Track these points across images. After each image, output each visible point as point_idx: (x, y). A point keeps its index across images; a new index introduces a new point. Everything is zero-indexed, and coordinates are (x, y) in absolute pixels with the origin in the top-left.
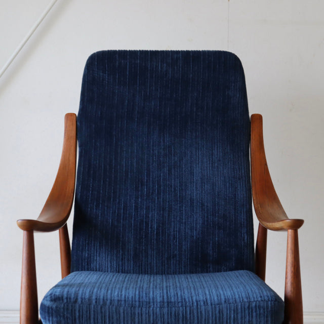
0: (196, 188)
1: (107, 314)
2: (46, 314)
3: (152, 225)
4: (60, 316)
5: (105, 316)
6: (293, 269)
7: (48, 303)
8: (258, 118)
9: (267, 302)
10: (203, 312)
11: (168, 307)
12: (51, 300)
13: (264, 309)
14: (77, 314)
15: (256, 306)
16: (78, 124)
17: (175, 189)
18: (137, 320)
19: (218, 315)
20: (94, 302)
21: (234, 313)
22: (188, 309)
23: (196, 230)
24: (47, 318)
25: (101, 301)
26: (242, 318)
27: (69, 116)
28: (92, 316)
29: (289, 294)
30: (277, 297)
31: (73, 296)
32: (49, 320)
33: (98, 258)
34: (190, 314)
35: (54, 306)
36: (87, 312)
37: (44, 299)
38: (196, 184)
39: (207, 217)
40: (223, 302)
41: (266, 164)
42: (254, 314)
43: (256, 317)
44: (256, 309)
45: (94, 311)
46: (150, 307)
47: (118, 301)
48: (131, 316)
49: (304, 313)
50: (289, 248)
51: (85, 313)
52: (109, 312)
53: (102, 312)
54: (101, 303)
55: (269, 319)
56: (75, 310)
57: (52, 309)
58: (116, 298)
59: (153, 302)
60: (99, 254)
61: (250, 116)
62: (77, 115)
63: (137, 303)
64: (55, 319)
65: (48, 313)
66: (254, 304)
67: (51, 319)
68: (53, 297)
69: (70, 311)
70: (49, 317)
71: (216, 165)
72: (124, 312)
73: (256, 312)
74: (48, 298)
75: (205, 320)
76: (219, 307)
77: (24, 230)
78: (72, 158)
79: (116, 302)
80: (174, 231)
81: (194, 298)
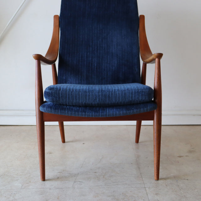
0: (114, 48)
1: (74, 95)
2: (47, 96)
3: (94, 65)
4: (53, 96)
5: (73, 96)
6: (158, 76)
7: (47, 91)
8: (143, 17)
9: (146, 89)
10: (117, 94)
11: (101, 92)
12: (49, 89)
13: (145, 93)
14: (61, 95)
15: (141, 91)
16: (60, 20)
17: (104, 48)
18: (87, 97)
19: (124, 95)
20: (68, 90)
21: (131, 94)
22: (111, 93)
23: (114, 66)
24: (47, 97)
25: (72, 90)
26: (135, 96)
27: (55, 17)
28: (67, 96)
29: (156, 87)
30: (150, 88)
31: (58, 88)
32: (48, 98)
33: (70, 79)
34: (111, 95)
35: (50, 92)
36: (65, 94)
37: (46, 89)
38: (114, 46)
39: (119, 61)
40: (126, 90)
41: (146, 38)
42: (140, 94)
43: (141, 96)
44: (141, 93)
45: (68, 94)
46: (93, 92)
47: (79, 90)
48: (85, 96)
49: (162, 110)
50: (156, 67)
51: (64, 94)
52: (75, 94)
53: (72, 95)
54: (71, 90)
55: (147, 97)
56: (60, 94)
57: (49, 93)
58: (78, 89)
59: (95, 90)
60: (70, 77)
61: (139, 16)
62: (59, 16)
63: (88, 91)
64: (51, 98)
65: (48, 95)
66: (140, 91)
67: (49, 98)
68: (50, 88)
69: (57, 94)
70: (48, 97)
71: (123, 38)
72: (82, 95)
73: (141, 94)
74: (48, 89)
75: (118, 98)
76: (125, 92)
77: (36, 60)
78: (57, 35)
79: (78, 90)
80: (104, 67)
81: (113, 89)
